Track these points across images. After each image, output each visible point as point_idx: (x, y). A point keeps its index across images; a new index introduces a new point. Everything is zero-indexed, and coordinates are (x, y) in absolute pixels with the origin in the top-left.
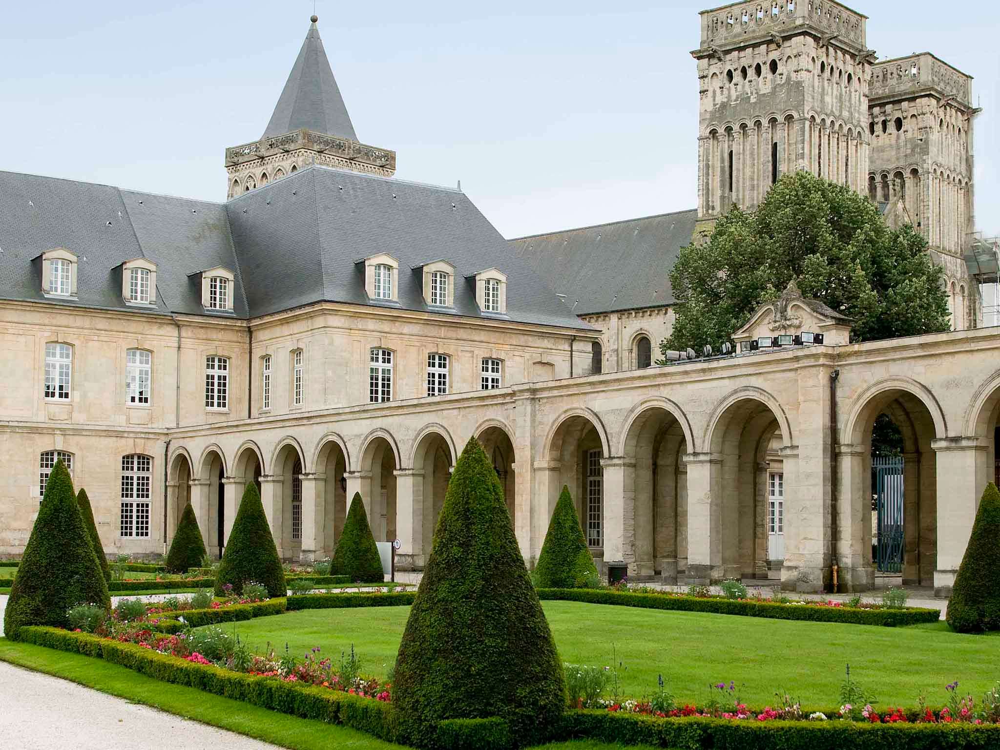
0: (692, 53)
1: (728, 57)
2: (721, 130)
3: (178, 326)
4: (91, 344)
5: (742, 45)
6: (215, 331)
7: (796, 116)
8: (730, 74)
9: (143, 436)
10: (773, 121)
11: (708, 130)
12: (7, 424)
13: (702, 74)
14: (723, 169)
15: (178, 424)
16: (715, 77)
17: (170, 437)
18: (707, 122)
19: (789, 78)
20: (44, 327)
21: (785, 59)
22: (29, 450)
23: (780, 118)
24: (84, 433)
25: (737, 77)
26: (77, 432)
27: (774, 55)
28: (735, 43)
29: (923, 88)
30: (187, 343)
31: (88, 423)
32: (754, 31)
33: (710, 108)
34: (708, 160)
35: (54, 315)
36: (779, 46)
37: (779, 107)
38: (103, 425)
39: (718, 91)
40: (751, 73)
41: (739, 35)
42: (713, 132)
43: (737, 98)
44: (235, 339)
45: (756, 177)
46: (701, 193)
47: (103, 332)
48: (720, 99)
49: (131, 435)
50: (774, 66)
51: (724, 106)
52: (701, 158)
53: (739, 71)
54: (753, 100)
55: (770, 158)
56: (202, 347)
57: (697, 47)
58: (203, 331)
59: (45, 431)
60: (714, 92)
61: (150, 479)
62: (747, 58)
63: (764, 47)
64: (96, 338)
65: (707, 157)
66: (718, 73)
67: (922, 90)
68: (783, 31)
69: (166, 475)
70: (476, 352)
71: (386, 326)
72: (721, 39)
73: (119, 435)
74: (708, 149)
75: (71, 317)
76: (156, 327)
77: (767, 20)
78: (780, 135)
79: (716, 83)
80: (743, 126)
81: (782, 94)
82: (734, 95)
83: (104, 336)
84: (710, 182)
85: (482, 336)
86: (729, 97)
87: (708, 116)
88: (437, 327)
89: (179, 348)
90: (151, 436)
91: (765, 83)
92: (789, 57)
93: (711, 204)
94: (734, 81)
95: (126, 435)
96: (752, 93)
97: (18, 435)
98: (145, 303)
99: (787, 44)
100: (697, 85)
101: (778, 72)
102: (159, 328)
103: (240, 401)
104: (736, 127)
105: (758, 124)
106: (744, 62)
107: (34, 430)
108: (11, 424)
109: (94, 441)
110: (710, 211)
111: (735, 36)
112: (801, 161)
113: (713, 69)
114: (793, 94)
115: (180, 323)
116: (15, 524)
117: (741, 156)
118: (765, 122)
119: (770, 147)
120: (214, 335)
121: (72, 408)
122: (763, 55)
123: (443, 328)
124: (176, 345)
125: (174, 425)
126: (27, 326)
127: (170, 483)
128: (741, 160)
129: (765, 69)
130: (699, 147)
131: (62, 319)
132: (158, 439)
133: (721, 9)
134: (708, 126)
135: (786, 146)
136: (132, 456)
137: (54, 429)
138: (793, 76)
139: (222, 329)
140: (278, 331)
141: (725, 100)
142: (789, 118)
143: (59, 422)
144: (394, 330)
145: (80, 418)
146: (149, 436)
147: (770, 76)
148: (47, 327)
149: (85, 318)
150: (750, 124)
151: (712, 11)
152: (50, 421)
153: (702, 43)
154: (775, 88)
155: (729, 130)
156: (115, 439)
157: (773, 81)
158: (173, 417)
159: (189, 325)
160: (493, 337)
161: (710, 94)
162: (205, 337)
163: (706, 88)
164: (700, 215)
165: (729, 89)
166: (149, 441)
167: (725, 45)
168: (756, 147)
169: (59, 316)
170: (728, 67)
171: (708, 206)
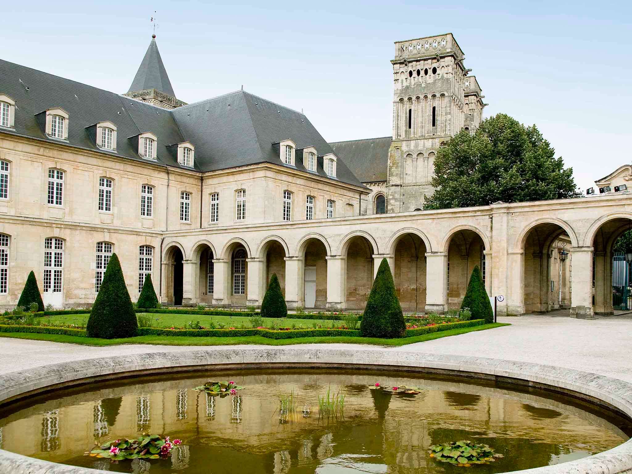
0: (391, 61)
1: (410, 64)
2: (406, 99)
3: (168, 173)
4: (123, 179)
5: (419, 59)
6: (185, 178)
7: (446, 94)
8: (411, 74)
9: (150, 235)
10: (434, 96)
11: (399, 98)
12: (78, 224)
13: (396, 72)
14: (406, 117)
15: (167, 229)
16: (402, 73)
17: (163, 236)
18: (398, 95)
19: (443, 76)
20: (99, 167)
21: (441, 67)
22: (90, 241)
23: (438, 95)
24: (120, 232)
25: (415, 74)
26: (116, 231)
27: (435, 65)
28: (415, 58)
29: (471, 91)
30: (172, 183)
31: (122, 226)
32: (424, 53)
33: (400, 88)
34: (398, 113)
35: (104, 161)
36: (438, 61)
37: (437, 89)
38: (130, 227)
39: (405, 80)
40: (422, 73)
41: (416, 54)
42: (401, 100)
43: (415, 84)
44: (194, 183)
45: (424, 122)
46: (394, 128)
47: (130, 173)
48: (405, 84)
49: (144, 234)
50: (434, 71)
51: (407, 87)
52: (395, 112)
53: (416, 72)
54: (423, 85)
55: (432, 114)
56: (179, 186)
57: (394, 59)
58: (179, 177)
59: (99, 230)
60: (402, 80)
61: (152, 260)
62: (421, 66)
63: (430, 61)
64: (126, 176)
65: (398, 111)
66: (405, 72)
67: (472, 92)
68: (441, 54)
69: (161, 258)
70: (325, 196)
71: (290, 179)
72: (406, 55)
73: (137, 233)
74: (398, 107)
75: (114, 163)
76: (157, 173)
77: (431, 48)
78: (436, 103)
79: (403, 77)
80: (418, 98)
81: (439, 84)
82: (413, 83)
83: (130, 176)
84: (399, 123)
85: (327, 188)
86: (410, 83)
87: (399, 92)
88: (310, 182)
89: (168, 186)
90: (154, 235)
91: (430, 77)
92: (443, 66)
93: (399, 134)
94: (413, 76)
95: (141, 234)
96: (423, 82)
97: (84, 231)
98: (151, 159)
99: (442, 60)
100: (394, 77)
101: (437, 73)
102: (158, 173)
103: (196, 218)
104: (414, 98)
105: (426, 97)
106: (419, 67)
107: (93, 229)
108: (81, 224)
109: (124, 237)
110: (399, 137)
111: (414, 55)
112: (449, 116)
113: (402, 70)
114: (445, 83)
115: (169, 172)
116: (82, 285)
117: (416, 112)
118: (430, 96)
119: (432, 108)
120: (185, 180)
121: (114, 217)
122: (429, 65)
123: (313, 183)
124: (167, 184)
125: (165, 230)
126: (90, 166)
127: (164, 262)
128: (416, 114)
129: (430, 72)
130: (394, 106)
131: (109, 164)
132: (157, 237)
133: (406, 41)
134: (398, 97)
135: (440, 108)
136: (143, 247)
137: (104, 229)
138: (445, 76)
139: (189, 177)
140: (224, 179)
141: (408, 85)
142: (443, 95)
143: (107, 225)
144: (293, 182)
145: (117, 223)
146: (153, 235)
147: (432, 75)
148: (101, 168)
149: (121, 164)
150: (422, 97)
151: (401, 42)
152: (102, 224)
153: (396, 57)
154: (435, 80)
155: (410, 99)
156: (135, 236)
157: (434, 77)
158: (164, 225)
159: (174, 173)
160: (332, 189)
161: (400, 81)
162: (180, 180)
163: (398, 78)
164: (394, 139)
165: (410, 80)
166: (153, 238)
167: (410, 58)
168: (424, 108)
169: (107, 161)
170: (410, 69)
171: (398, 135)
